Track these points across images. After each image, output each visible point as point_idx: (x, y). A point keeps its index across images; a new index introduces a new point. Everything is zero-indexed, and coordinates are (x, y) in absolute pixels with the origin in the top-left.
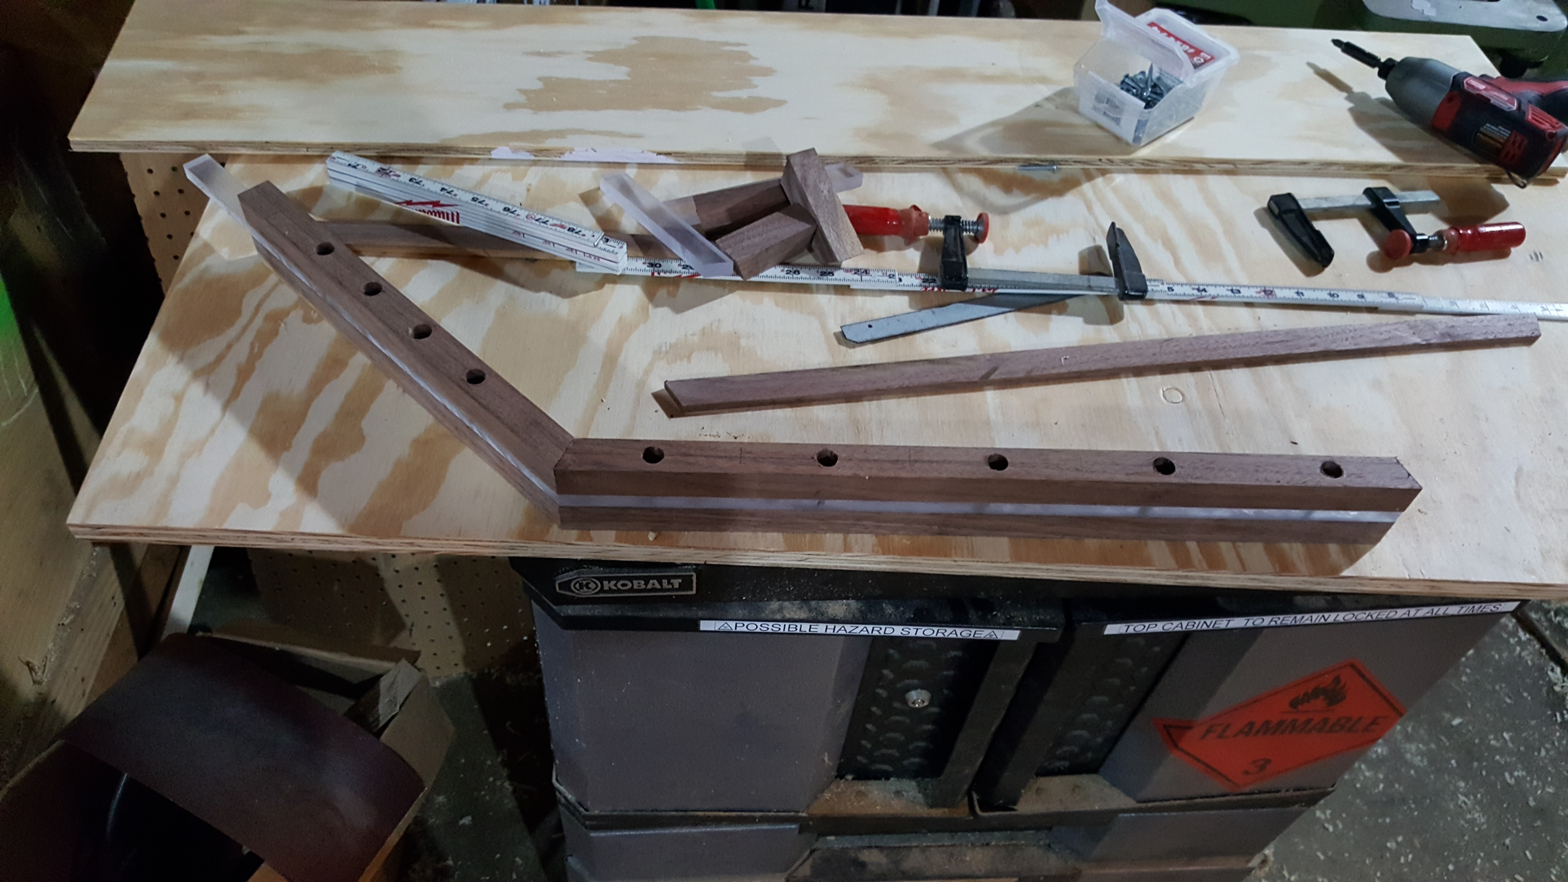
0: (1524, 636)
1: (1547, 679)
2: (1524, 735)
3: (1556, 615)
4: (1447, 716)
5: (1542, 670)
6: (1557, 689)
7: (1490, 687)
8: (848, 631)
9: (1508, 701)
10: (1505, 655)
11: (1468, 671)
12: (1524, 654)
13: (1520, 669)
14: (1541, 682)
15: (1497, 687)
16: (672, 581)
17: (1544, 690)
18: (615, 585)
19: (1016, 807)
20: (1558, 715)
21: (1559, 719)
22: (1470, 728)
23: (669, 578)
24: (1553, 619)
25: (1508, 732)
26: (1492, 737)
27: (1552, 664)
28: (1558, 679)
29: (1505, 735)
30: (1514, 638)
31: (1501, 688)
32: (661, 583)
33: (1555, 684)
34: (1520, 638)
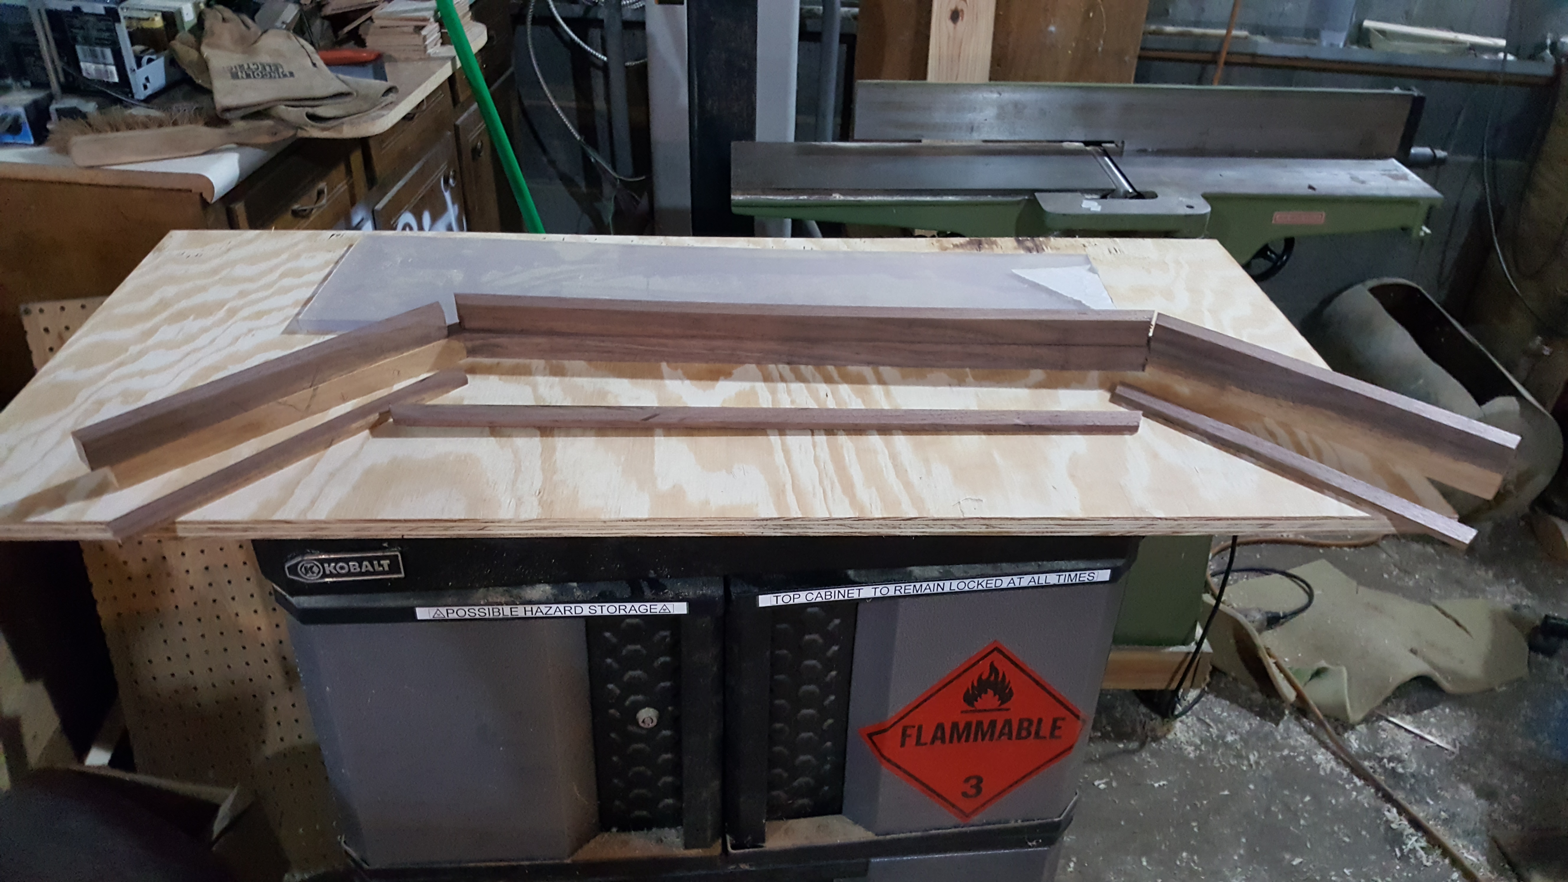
0: (1359, 783)
1: (1385, 819)
2: (1364, 870)
3: (1389, 762)
4: (1287, 857)
5: (1378, 811)
6: (1393, 826)
7: (1328, 828)
8: (544, 613)
9: (1347, 840)
10: (1341, 800)
11: (1306, 815)
12: (1359, 798)
13: (1358, 811)
14: (1379, 821)
15: (1336, 829)
16: (382, 562)
17: (1382, 829)
18: (335, 568)
19: (764, 845)
20: (1397, 850)
21: (1399, 854)
22: (1311, 866)
23: (379, 559)
24: (1387, 766)
25: (1348, 868)
26: (1333, 873)
27: (1389, 805)
28: (1395, 818)
29: (1345, 870)
30: (1349, 784)
31: (1339, 828)
32: (373, 566)
33: (1392, 822)
34: (1355, 784)
